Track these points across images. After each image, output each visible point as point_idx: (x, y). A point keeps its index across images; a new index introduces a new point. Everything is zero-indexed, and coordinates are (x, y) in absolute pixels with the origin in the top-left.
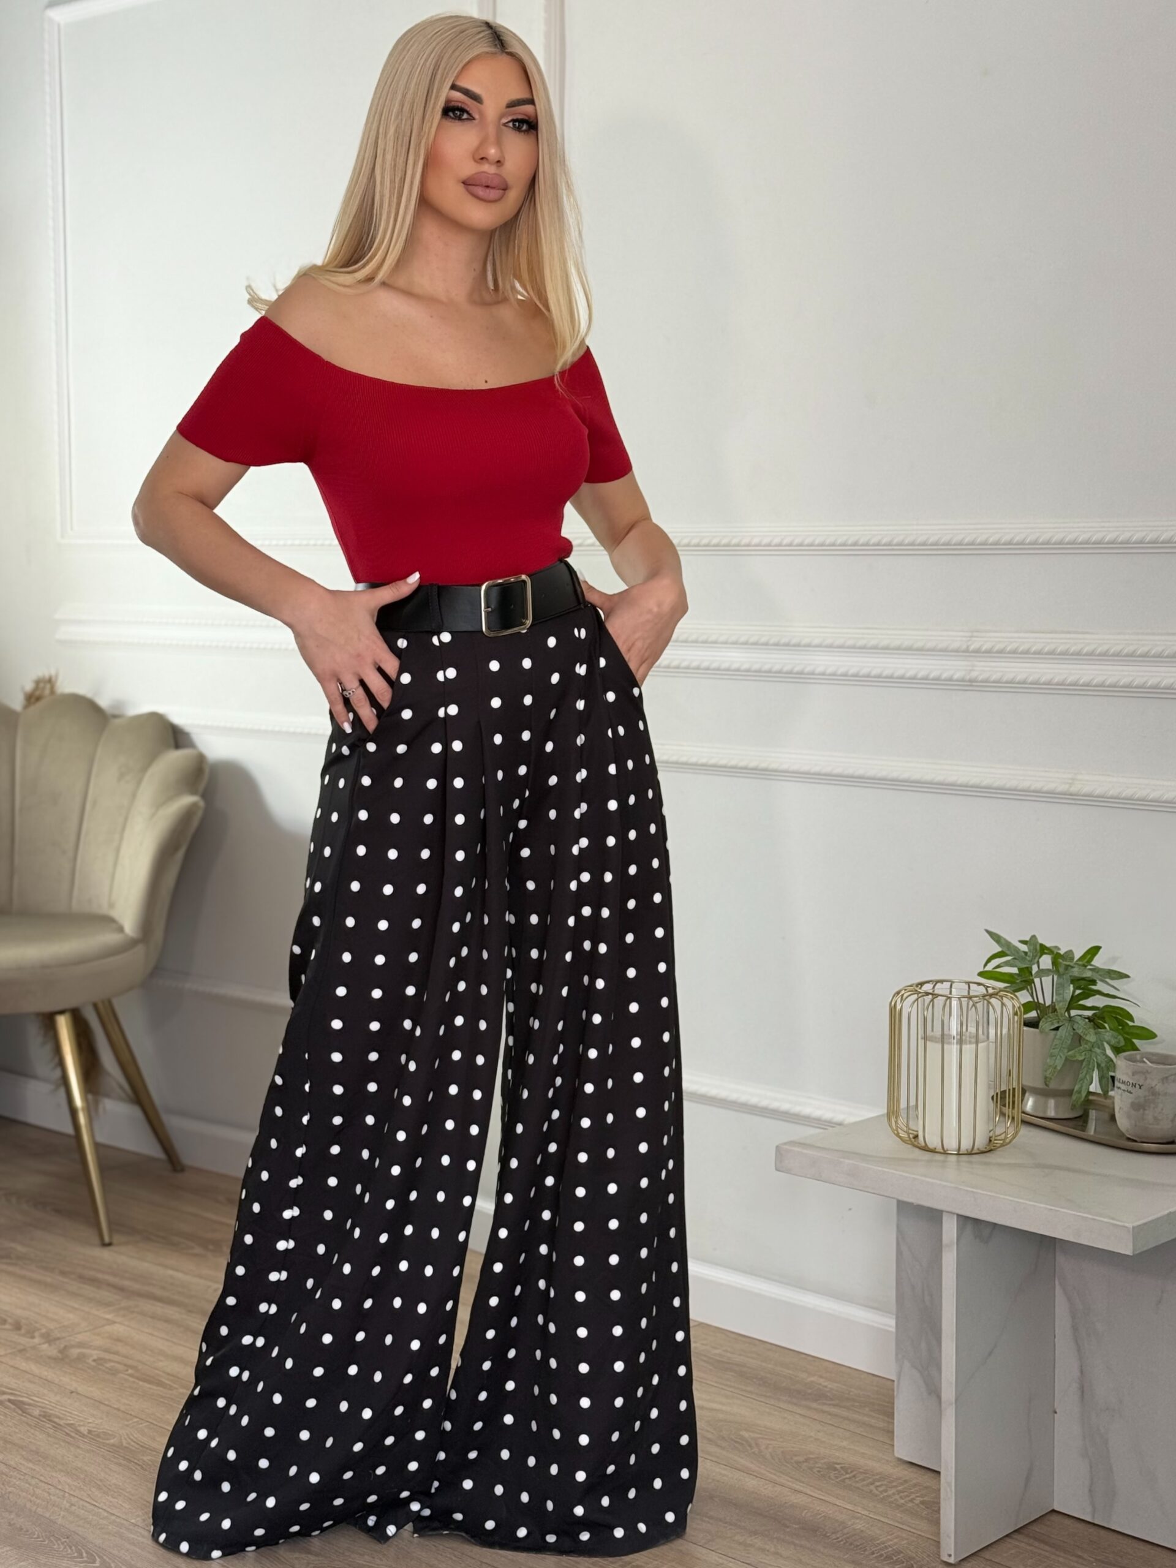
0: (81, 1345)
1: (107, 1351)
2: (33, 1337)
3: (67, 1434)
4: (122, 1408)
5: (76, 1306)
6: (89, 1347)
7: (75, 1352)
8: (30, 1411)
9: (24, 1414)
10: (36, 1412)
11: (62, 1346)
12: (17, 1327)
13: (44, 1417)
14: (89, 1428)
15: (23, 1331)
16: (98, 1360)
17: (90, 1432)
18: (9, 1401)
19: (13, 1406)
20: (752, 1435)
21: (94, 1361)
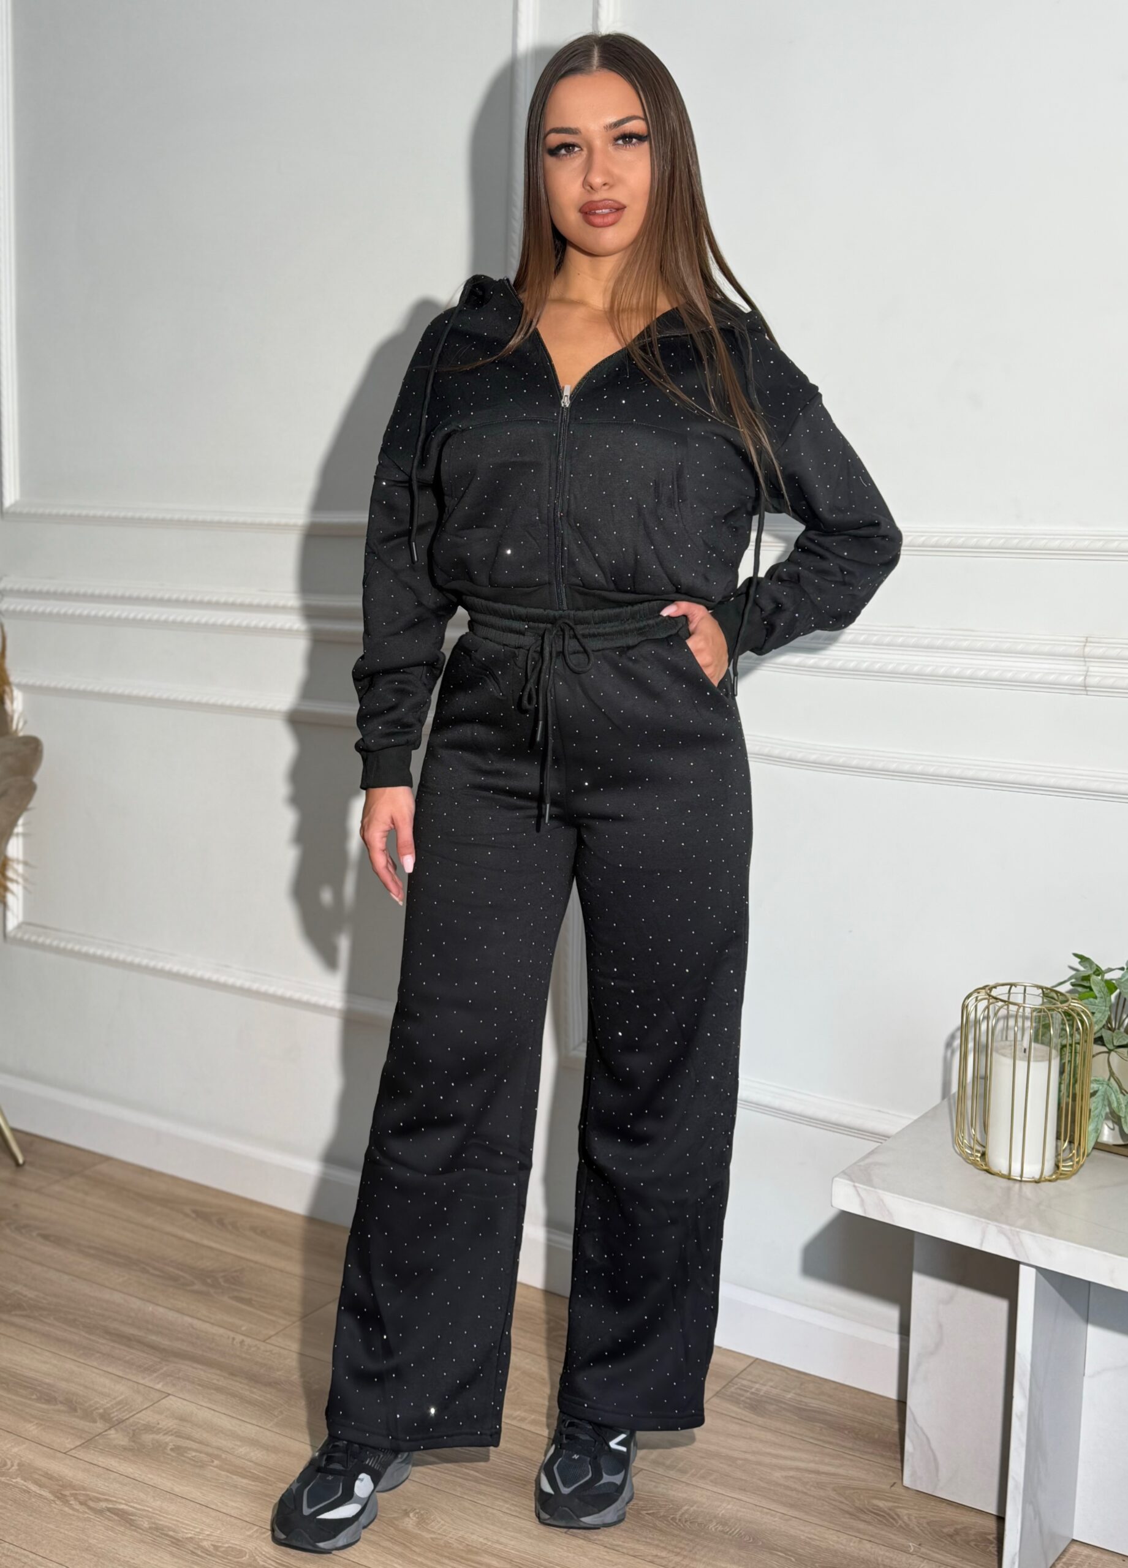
0: (149, 1428)
1: (178, 1434)
2: (95, 1421)
3: (193, 1553)
4: (232, 1513)
5: (121, 1374)
6: (158, 1431)
7: (147, 1438)
8: (139, 1523)
9: (133, 1528)
10: (146, 1525)
11: (131, 1432)
12: (72, 1405)
13: (157, 1529)
14: (213, 1543)
15: (79, 1410)
16: (176, 1449)
17: (216, 1548)
18: (109, 1510)
19: (116, 1518)
20: (890, 1504)
21: (172, 1450)
